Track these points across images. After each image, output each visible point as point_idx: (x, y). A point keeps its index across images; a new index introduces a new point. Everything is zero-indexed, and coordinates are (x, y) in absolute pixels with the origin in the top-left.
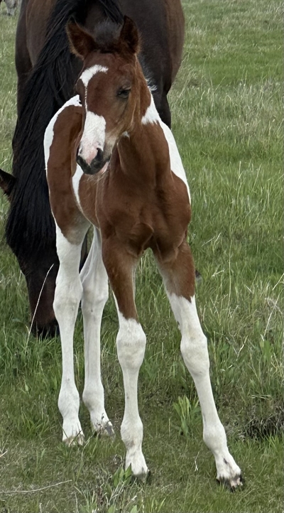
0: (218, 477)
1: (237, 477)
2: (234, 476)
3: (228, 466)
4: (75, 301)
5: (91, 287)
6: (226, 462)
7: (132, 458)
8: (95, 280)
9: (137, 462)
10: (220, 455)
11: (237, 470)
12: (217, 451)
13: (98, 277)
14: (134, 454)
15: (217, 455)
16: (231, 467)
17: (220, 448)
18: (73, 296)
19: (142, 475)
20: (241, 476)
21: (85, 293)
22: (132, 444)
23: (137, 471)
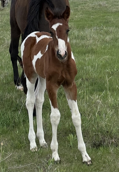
0: (83, 161)
1: (90, 161)
2: (89, 161)
3: (86, 158)
4: (33, 103)
5: (38, 97)
6: (86, 156)
7: (54, 155)
8: (40, 95)
9: (56, 156)
10: (84, 154)
11: (90, 159)
12: (83, 153)
13: (40, 94)
14: (55, 154)
15: (83, 154)
16: (88, 158)
17: (84, 151)
18: (33, 101)
19: (58, 161)
20: (91, 161)
21: (36, 100)
22: (55, 150)
23: (56, 159)
